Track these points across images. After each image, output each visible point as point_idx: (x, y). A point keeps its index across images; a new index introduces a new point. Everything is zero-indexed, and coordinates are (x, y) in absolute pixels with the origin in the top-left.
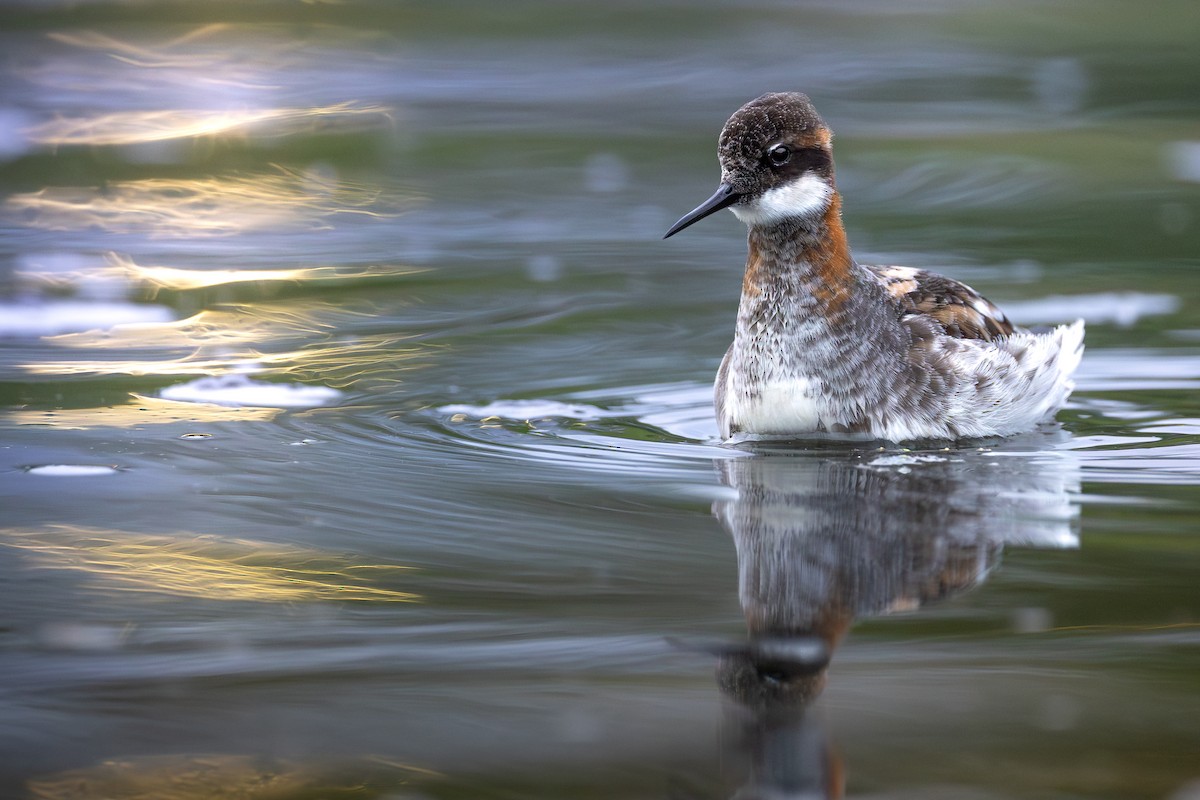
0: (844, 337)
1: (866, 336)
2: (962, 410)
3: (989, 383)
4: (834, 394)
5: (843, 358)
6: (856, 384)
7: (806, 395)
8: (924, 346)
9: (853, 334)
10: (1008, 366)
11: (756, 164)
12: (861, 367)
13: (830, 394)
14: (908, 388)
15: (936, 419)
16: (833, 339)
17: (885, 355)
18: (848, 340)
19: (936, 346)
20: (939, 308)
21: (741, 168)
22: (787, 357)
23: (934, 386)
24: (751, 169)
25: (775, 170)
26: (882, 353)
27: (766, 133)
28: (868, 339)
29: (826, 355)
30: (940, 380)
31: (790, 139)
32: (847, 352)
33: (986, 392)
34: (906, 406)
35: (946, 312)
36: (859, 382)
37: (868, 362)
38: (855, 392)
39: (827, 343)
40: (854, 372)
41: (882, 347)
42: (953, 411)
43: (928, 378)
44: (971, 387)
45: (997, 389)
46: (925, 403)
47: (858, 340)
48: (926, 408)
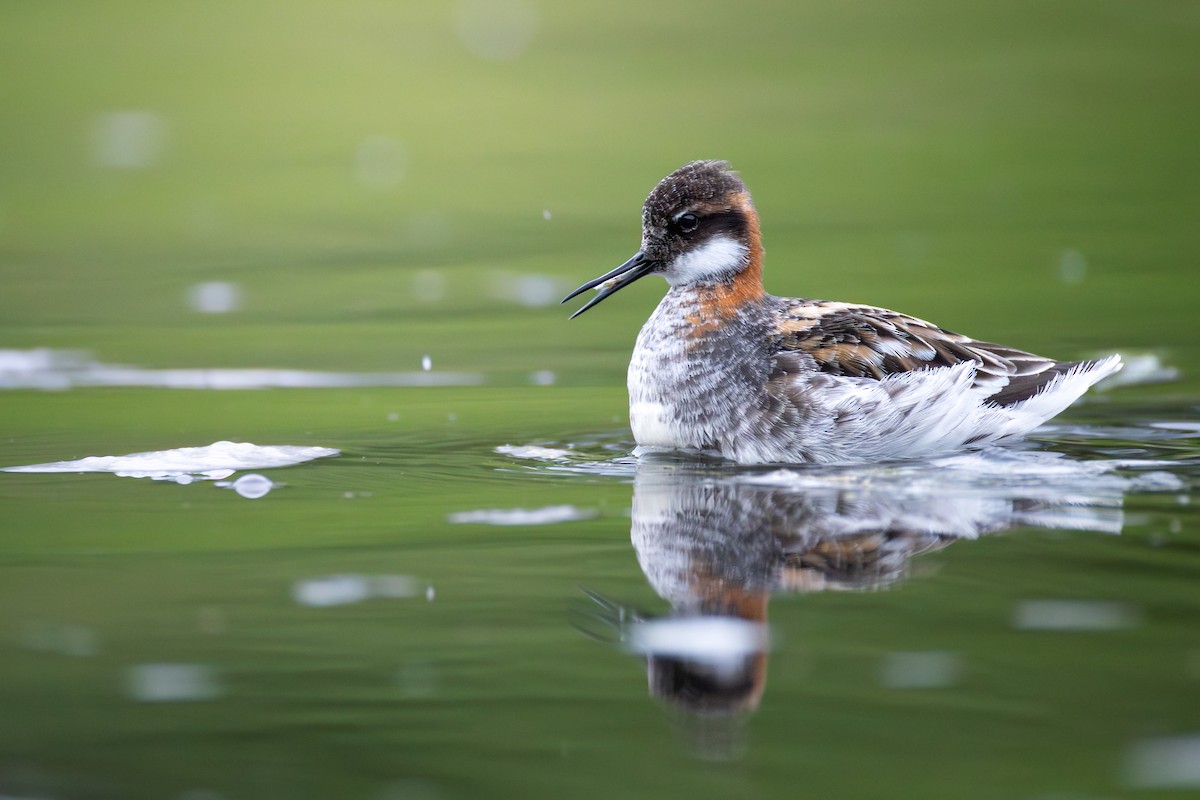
0: (697, 362)
1: (720, 366)
2: (818, 441)
3: (850, 418)
4: (683, 420)
5: (691, 382)
6: (705, 411)
7: (660, 420)
8: (786, 380)
9: (707, 362)
10: (877, 403)
11: (664, 232)
12: (710, 394)
13: (680, 420)
14: (761, 414)
15: (789, 447)
16: (687, 362)
17: (739, 386)
18: (701, 366)
19: (799, 381)
20: (822, 347)
21: (651, 236)
22: (645, 378)
23: (787, 417)
24: (660, 237)
25: (685, 237)
26: (736, 383)
27: (671, 203)
28: (723, 368)
29: (676, 375)
30: (795, 411)
31: (695, 207)
32: (697, 377)
33: (845, 426)
34: (757, 434)
35: (827, 351)
36: (707, 408)
37: (719, 389)
38: (702, 419)
39: (679, 366)
40: (702, 396)
41: (738, 377)
42: (808, 442)
43: (782, 409)
44: (830, 421)
45: (859, 424)
46: (776, 431)
47: (710, 368)
48: (777, 437)
